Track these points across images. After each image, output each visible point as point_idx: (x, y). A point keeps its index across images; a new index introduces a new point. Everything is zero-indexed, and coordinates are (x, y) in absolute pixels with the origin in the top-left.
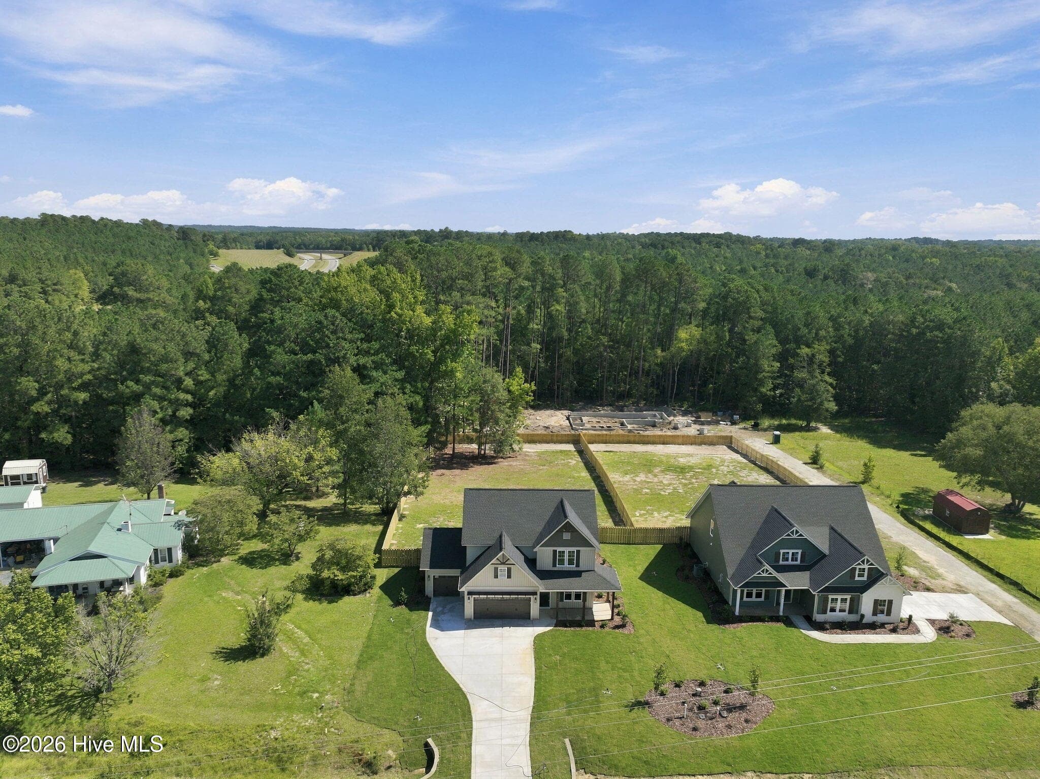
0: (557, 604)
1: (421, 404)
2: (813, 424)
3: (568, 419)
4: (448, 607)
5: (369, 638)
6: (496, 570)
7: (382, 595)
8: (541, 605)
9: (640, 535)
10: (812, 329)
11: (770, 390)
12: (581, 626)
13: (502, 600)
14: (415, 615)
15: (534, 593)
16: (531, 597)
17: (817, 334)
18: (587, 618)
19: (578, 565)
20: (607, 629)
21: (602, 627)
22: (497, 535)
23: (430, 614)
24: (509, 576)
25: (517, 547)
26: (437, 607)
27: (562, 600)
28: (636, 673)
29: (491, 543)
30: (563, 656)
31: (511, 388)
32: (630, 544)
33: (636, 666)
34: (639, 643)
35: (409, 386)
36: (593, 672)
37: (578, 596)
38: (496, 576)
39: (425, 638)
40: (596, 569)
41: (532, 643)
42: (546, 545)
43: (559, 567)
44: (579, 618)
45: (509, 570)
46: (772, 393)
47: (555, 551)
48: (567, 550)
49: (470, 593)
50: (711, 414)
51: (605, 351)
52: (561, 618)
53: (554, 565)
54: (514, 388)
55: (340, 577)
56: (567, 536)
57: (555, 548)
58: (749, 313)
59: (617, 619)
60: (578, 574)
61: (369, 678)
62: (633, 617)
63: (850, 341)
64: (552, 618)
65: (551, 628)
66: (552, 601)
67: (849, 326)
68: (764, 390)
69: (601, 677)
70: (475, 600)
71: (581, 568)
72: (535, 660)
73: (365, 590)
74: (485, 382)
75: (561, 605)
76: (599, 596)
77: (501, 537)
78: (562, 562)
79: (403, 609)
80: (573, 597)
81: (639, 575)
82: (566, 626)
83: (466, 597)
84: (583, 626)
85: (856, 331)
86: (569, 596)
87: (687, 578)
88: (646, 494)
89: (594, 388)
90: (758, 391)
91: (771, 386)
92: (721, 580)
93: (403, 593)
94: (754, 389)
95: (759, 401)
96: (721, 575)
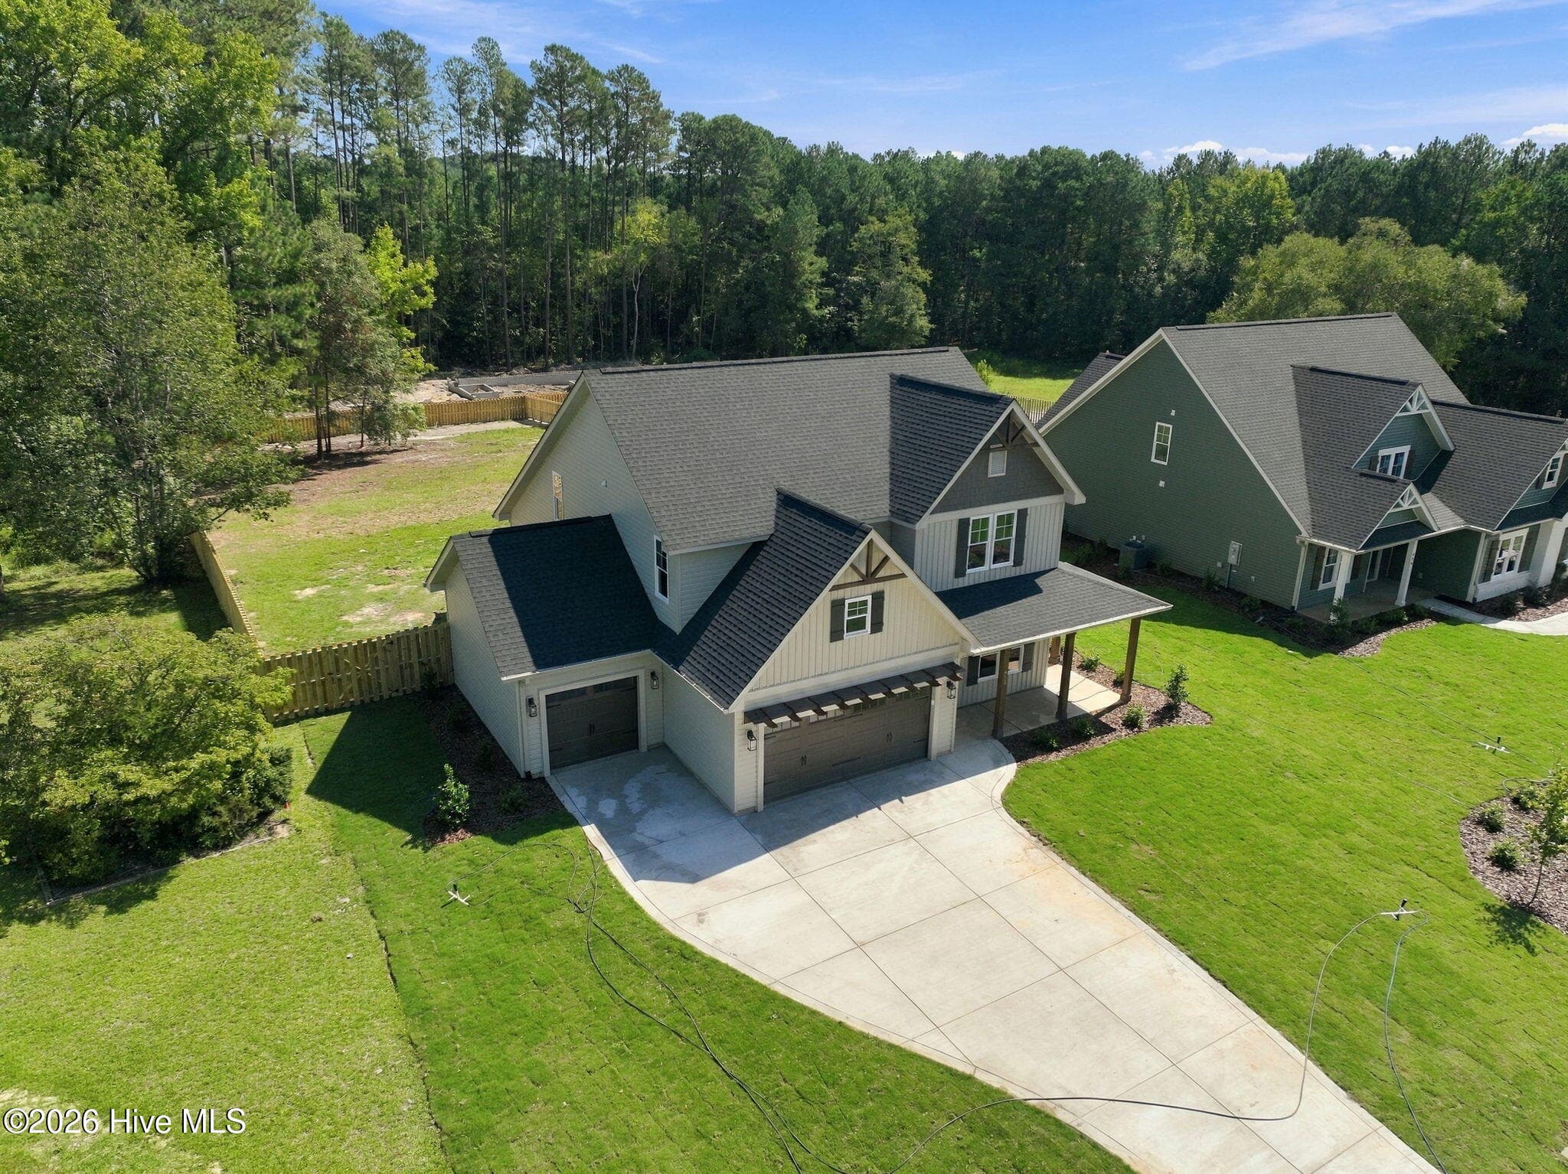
4: (631, 792)
6: (838, 609)
11: (816, 308)
12: (1075, 738)
19: (1019, 559)
20: (1146, 727)
23: (591, 831)
24: (877, 624)
38: (837, 634)
39: (657, 927)
41: (1022, 829)
43: (972, 575)
45: (878, 602)
46: (820, 312)
47: (963, 525)
48: (994, 513)
49: (761, 716)
53: (960, 570)
56: (997, 466)
57: (964, 514)
59: (1142, 699)
64: (980, 738)
65: (1014, 766)
68: (807, 306)
70: (769, 734)
71: (1026, 568)
73: (261, 817)
78: (979, 557)
79: (470, 844)
83: (739, 734)
84: (1089, 737)
90: (798, 310)
91: (817, 301)
92: (1232, 559)
93: (451, 786)
94: (791, 308)
95: (799, 330)
96: (1235, 546)
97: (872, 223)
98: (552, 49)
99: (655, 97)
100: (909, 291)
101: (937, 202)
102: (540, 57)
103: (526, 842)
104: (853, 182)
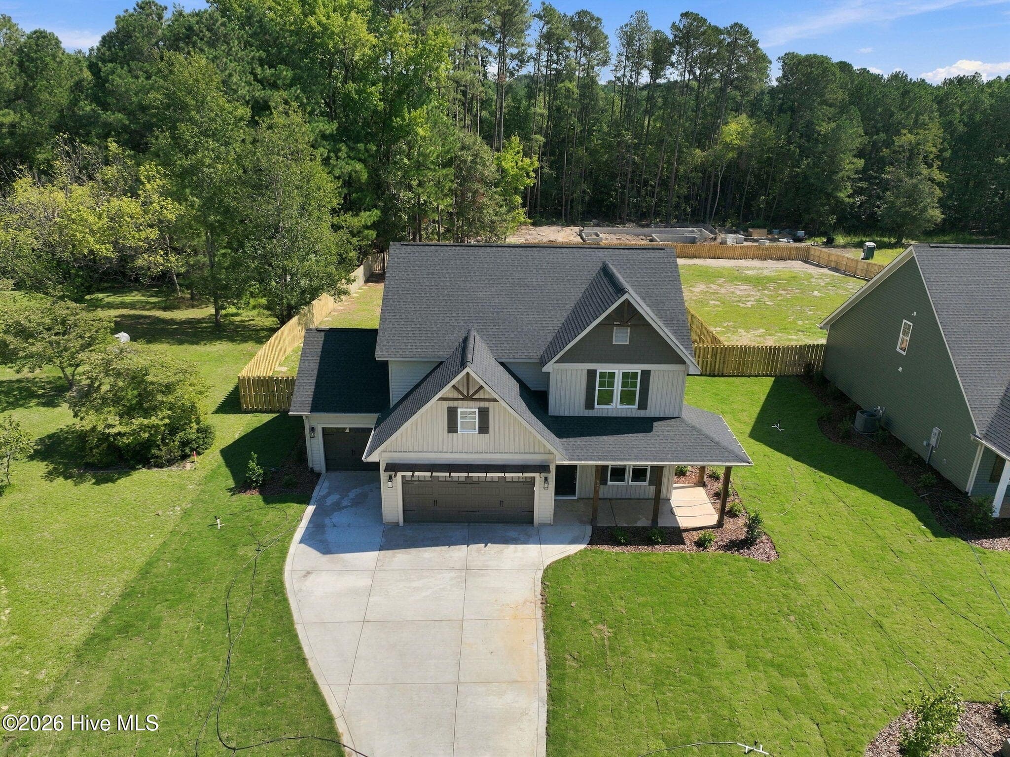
0: (596, 492)
1: (364, 176)
2: (904, 241)
3: (580, 235)
4: (352, 494)
5: (145, 573)
6: (452, 414)
7: (219, 467)
8: (556, 494)
9: (732, 360)
10: (909, 113)
11: (849, 197)
12: (649, 541)
13: (468, 482)
14: (274, 514)
15: (542, 468)
16: (537, 475)
17: (916, 121)
18: (662, 522)
19: (643, 405)
20: (712, 549)
21: (701, 544)
22: (455, 339)
23: (310, 509)
24: (484, 428)
25: (502, 364)
26: (329, 494)
27: (604, 482)
28: (814, 678)
29: (444, 353)
30: (617, 625)
31: (503, 164)
32: (714, 376)
33: (808, 656)
34: (797, 587)
35: (344, 148)
36: (699, 675)
37: (639, 474)
38: (452, 427)
39: (280, 571)
40: (683, 416)
41: (539, 588)
42: (568, 358)
43: (600, 410)
44: (643, 522)
45: (484, 414)
46: (852, 200)
47: (591, 374)
48: (619, 370)
49: (393, 468)
50: (765, 231)
51: (628, 151)
52: (602, 523)
53: (589, 405)
54: (508, 165)
55: (118, 429)
56: (621, 337)
57: (592, 366)
58: (821, 95)
59: (735, 528)
60: (643, 425)
61: (91, 695)
62: (768, 522)
63: (961, 128)
64: (582, 522)
65: (582, 547)
66: (584, 485)
67: (961, 109)
68: (842, 195)
69: (725, 692)
70: (405, 482)
71: (649, 413)
72: (547, 637)
73: (184, 457)
74: (463, 148)
75: (604, 492)
76: (681, 473)
77: (466, 340)
78: (607, 398)
79: (253, 498)
80: (629, 475)
81: (748, 430)
82: (618, 543)
83: (383, 476)
84: (657, 543)
85: (971, 117)
86: (618, 473)
87: (848, 437)
88: (716, 306)
89: (611, 202)
90: (834, 198)
91: (850, 191)
92: (933, 441)
93: (253, 465)
94: (829, 196)
95: (833, 212)
96: (936, 430)
97: (905, 135)
98: (685, 15)
99: (754, 44)
100: (925, 187)
101: (978, 117)
102: (677, 19)
103: (274, 505)
104: (903, 102)
